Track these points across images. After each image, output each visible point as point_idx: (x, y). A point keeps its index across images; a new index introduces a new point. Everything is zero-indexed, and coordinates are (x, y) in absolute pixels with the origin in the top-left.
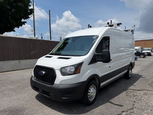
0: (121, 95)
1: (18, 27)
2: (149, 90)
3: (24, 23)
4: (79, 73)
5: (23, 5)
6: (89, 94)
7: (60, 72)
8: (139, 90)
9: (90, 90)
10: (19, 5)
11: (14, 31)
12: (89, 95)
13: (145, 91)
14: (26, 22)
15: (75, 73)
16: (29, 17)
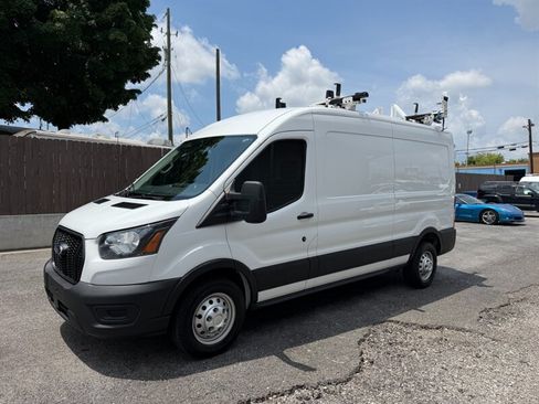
0: (342, 336)
1: (116, 109)
2: (463, 330)
3: (133, 94)
4: (156, 252)
5: (124, 38)
6: (198, 321)
7: (97, 246)
8: (426, 328)
9: (204, 308)
10: (112, 37)
11: (105, 120)
12: (199, 326)
13: (450, 332)
14: (139, 92)
15: (140, 251)
16: (148, 75)
